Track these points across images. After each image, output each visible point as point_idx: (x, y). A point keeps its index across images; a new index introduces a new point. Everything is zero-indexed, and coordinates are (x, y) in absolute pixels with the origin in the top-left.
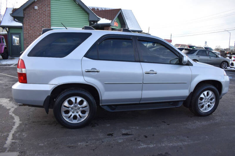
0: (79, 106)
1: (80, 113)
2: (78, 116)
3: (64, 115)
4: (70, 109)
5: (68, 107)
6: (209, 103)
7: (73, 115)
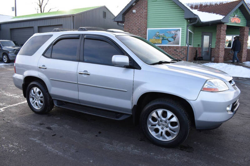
0: (38, 95)
1: (39, 102)
2: (38, 103)
3: (31, 100)
4: (34, 97)
5: (33, 95)
6: (168, 129)
7: (35, 102)
